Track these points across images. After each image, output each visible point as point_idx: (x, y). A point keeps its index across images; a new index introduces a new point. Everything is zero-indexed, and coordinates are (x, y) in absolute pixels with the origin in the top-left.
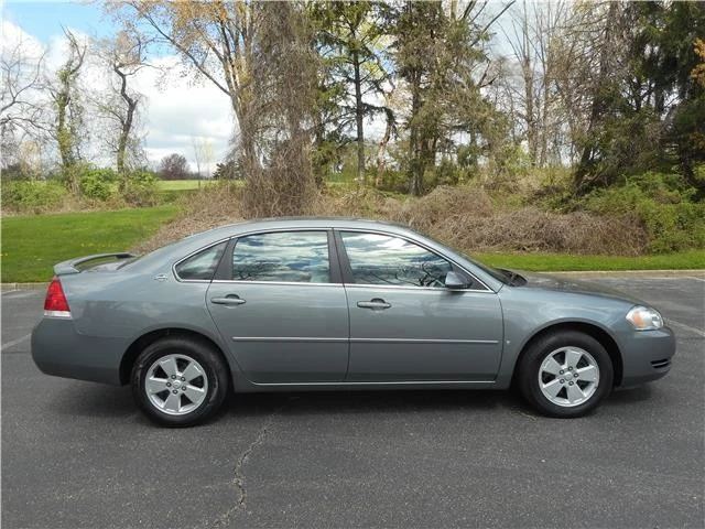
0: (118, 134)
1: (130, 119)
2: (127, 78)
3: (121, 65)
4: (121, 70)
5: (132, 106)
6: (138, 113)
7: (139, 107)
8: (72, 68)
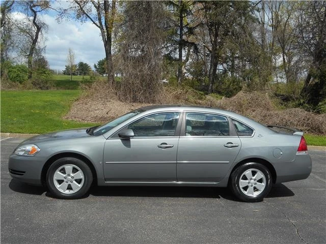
0: (29, 45)
1: (37, 37)
2: (37, 13)
3: (34, 6)
4: (33, 8)
5: (39, 29)
6: (42, 34)
7: (43, 31)
8: (7, 6)
